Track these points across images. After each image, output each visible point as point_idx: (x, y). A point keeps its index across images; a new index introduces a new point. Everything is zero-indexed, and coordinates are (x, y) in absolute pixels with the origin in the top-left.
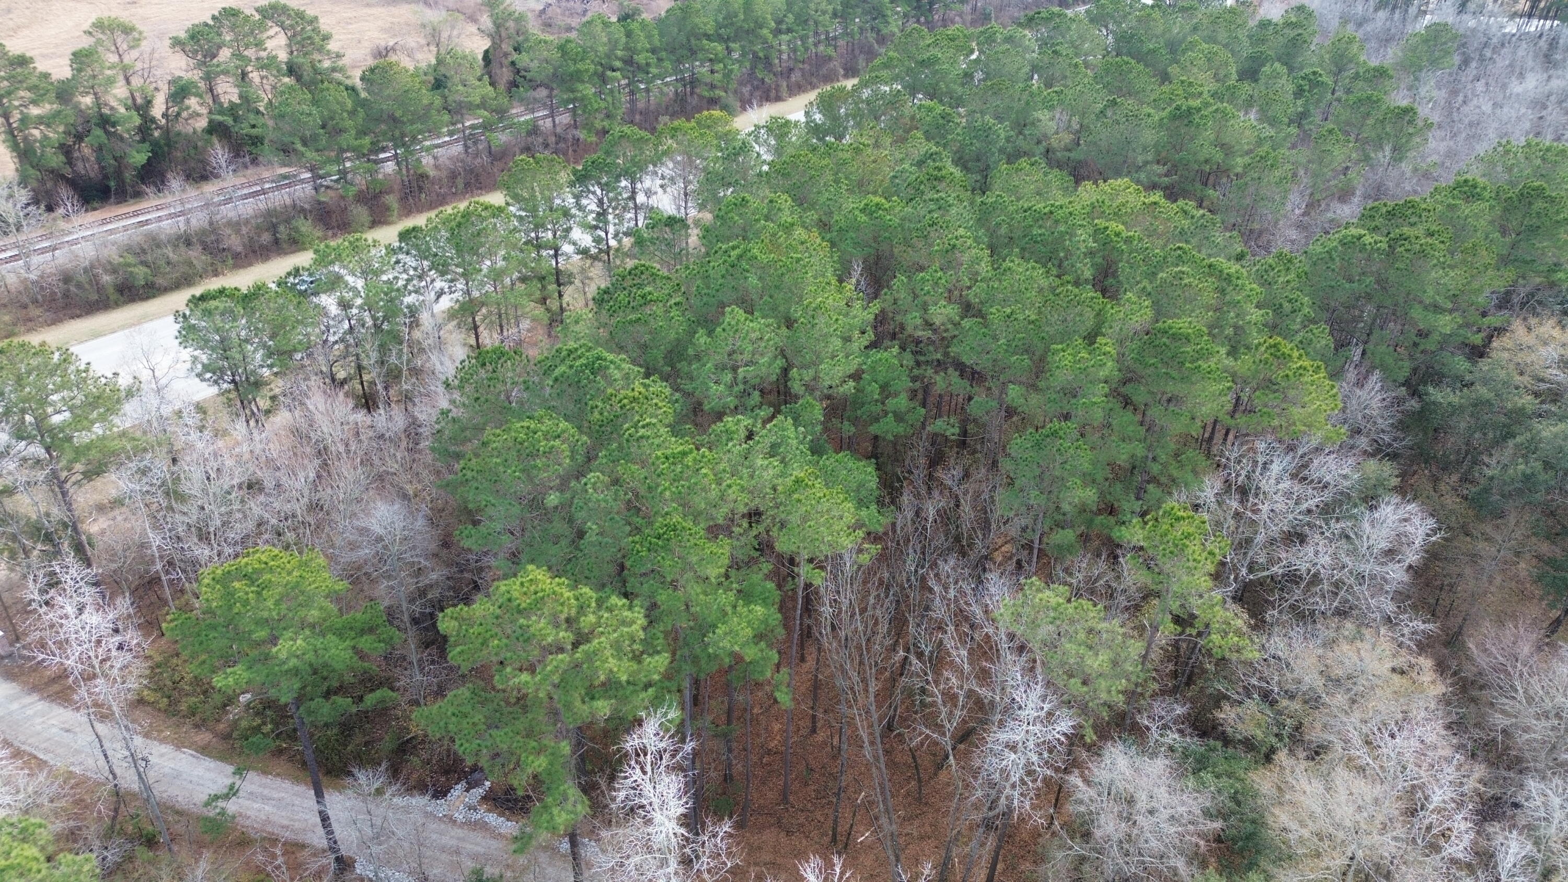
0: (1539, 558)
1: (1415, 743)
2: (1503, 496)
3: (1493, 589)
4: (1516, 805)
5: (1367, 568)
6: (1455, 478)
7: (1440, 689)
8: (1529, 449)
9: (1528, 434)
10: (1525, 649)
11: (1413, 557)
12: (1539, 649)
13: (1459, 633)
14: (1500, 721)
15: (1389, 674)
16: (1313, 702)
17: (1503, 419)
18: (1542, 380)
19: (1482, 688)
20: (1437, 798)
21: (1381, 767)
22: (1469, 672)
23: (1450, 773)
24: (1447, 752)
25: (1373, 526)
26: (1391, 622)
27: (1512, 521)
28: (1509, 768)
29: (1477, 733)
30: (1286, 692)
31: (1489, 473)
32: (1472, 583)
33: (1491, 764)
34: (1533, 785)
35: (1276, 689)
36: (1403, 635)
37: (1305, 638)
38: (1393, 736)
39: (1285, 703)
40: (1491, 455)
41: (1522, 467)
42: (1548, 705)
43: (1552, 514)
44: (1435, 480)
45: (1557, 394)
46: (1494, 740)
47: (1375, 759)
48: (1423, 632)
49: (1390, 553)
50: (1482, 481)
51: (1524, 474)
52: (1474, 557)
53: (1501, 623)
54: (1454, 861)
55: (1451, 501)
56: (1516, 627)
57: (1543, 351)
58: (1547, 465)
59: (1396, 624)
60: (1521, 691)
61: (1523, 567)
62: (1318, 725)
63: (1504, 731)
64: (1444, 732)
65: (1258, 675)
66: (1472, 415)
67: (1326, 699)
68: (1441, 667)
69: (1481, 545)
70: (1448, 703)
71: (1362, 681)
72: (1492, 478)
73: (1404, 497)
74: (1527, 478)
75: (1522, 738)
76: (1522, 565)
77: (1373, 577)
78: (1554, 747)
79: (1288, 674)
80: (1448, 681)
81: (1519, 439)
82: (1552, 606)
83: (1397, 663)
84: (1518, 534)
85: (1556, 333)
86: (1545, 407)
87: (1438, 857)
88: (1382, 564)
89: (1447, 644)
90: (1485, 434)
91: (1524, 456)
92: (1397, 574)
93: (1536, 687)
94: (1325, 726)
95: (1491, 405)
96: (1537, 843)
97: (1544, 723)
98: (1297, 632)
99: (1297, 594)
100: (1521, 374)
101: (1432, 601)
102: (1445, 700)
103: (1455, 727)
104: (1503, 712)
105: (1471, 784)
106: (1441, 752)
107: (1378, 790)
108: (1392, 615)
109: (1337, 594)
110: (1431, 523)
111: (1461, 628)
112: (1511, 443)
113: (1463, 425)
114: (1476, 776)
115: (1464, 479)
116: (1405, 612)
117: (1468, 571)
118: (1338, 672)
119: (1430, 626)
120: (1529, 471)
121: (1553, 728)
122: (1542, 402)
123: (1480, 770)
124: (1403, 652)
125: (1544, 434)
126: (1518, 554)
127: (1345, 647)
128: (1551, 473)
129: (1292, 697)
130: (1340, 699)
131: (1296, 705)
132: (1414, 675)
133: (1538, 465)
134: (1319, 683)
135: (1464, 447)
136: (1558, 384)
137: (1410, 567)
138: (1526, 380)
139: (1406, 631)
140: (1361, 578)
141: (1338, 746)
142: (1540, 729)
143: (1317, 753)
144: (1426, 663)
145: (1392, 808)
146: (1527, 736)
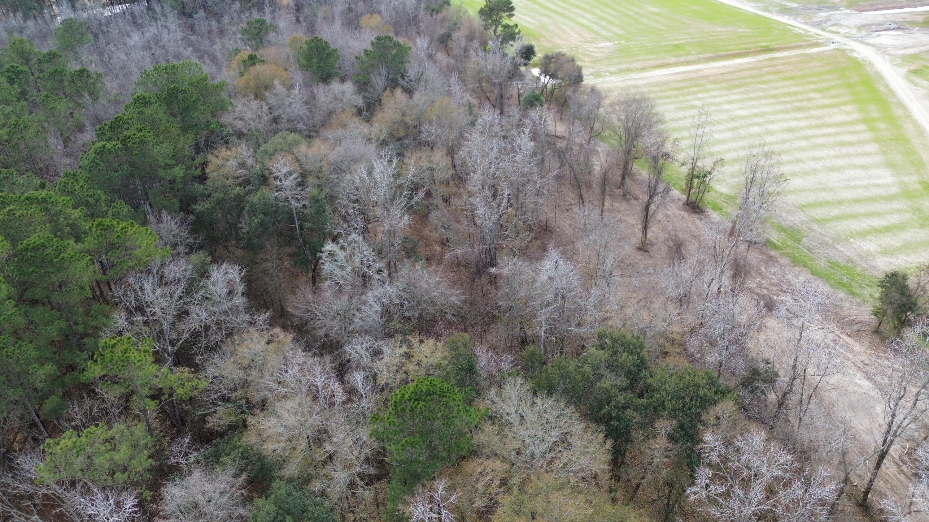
0: (289, 255)
1: (297, 368)
2: (258, 238)
3: (282, 281)
4: (348, 361)
5: (226, 306)
6: (233, 242)
7: (290, 336)
8: (253, 210)
9: (249, 205)
10: (310, 297)
11: (240, 288)
12: (315, 293)
13: (282, 309)
14: (321, 333)
15: (267, 346)
16: (245, 384)
17: (234, 203)
18: (238, 178)
19: (306, 324)
20: (320, 384)
21: (292, 389)
22: (296, 322)
23: (318, 369)
24: (311, 361)
25: (214, 285)
26: (251, 323)
27: (269, 246)
28: (337, 349)
29: (317, 345)
30: (231, 390)
31: (245, 231)
32: (272, 284)
33: (330, 353)
34: (347, 348)
35: (226, 392)
36: (261, 325)
37: (222, 358)
38: (287, 372)
39: (233, 395)
40: (241, 223)
41: (256, 220)
42: (332, 313)
43: (281, 234)
44: (226, 247)
45: (248, 181)
46: (324, 342)
47: (287, 387)
48: (267, 317)
49: (230, 293)
50: (245, 236)
51: (259, 223)
52: (265, 272)
53: (294, 293)
54: (343, 403)
55: (239, 253)
56: (300, 289)
57: (229, 164)
58: (265, 214)
59: (255, 323)
60: (320, 315)
61: (287, 263)
62: (255, 393)
63: (326, 336)
64: (304, 354)
65: (213, 392)
66: (220, 209)
67: (249, 378)
68: (285, 328)
69: (265, 265)
70: (298, 341)
71: (257, 359)
72: (248, 233)
73: (218, 263)
74: (261, 224)
75: (333, 334)
76: (286, 263)
77: (231, 309)
78: (345, 328)
79: (227, 381)
80: (292, 331)
81: (247, 209)
82: (307, 272)
83: (266, 340)
84: (275, 251)
85: (229, 153)
86: (247, 188)
87: (336, 407)
88: (231, 300)
89: (281, 316)
90: (231, 215)
91: (254, 215)
92: (239, 300)
93: (324, 309)
94: (258, 392)
95: (225, 199)
96: (364, 370)
97: (336, 321)
98: (216, 359)
99: (204, 341)
100: (228, 179)
101: (263, 303)
102: (296, 340)
103: (307, 348)
104: (320, 328)
105: (328, 367)
106: (309, 363)
107: (297, 399)
108: (251, 320)
109: (221, 328)
110: (237, 267)
111: (281, 306)
112: (245, 212)
113: (220, 215)
114: (328, 362)
115: (238, 240)
116: (254, 314)
117: (267, 280)
118: (246, 362)
119: (268, 313)
120: (260, 221)
121: (341, 320)
122: (244, 187)
123: (328, 358)
124: (265, 332)
125: (254, 201)
126: (280, 259)
127: (240, 349)
128: (269, 216)
129: (236, 390)
130: (255, 373)
131: (239, 392)
132: (277, 339)
133: (261, 216)
134: (242, 374)
135: (227, 226)
136: (245, 176)
137: (243, 294)
138: (230, 181)
139: (261, 322)
140: (226, 313)
141: (270, 395)
142: (336, 324)
143: (264, 406)
144: (277, 330)
145: (308, 402)
146: (334, 331)
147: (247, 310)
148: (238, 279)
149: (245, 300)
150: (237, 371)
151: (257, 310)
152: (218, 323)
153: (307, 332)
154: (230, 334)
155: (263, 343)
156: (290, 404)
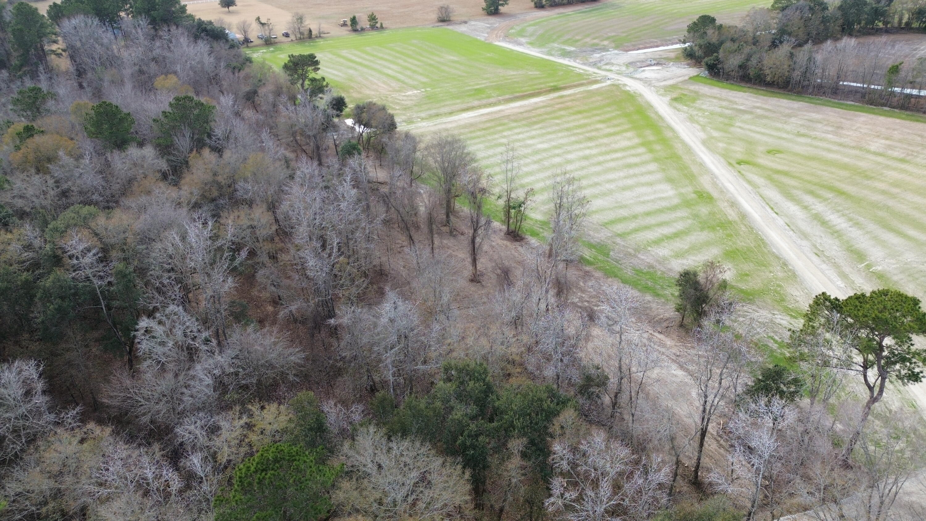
147: (51, 410)
148: (35, 376)
149: (47, 398)
150: (46, 481)
151: (65, 408)
152: (15, 431)
153: (128, 423)
154: (32, 440)
155: (75, 441)
156: (117, 504)
